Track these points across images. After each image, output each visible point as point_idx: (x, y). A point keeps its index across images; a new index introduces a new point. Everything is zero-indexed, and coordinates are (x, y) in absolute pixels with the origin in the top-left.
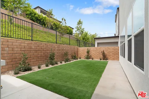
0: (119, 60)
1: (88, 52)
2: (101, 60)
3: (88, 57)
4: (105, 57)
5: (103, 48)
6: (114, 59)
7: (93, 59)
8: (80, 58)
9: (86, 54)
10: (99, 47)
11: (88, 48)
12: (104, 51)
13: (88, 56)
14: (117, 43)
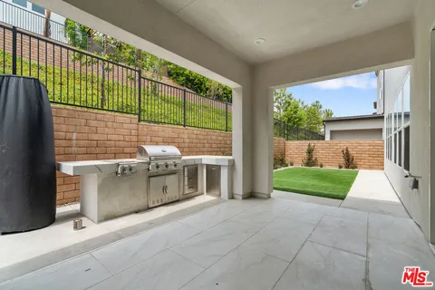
0: (383, 169)
1: (310, 152)
2: (340, 167)
3: (310, 162)
4: (349, 162)
5: (344, 143)
6: (371, 168)
7: (321, 166)
8: (292, 165)
9: (305, 155)
10: (335, 141)
11: (311, 142)
12: (347, 150)
13: (309, 159)
14: (381, 130)
